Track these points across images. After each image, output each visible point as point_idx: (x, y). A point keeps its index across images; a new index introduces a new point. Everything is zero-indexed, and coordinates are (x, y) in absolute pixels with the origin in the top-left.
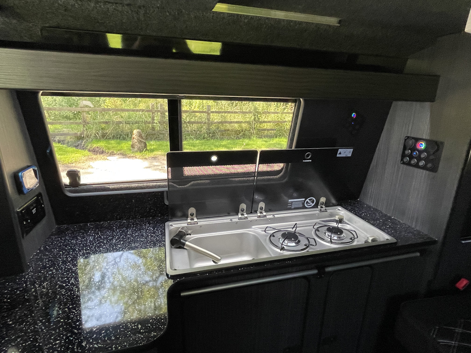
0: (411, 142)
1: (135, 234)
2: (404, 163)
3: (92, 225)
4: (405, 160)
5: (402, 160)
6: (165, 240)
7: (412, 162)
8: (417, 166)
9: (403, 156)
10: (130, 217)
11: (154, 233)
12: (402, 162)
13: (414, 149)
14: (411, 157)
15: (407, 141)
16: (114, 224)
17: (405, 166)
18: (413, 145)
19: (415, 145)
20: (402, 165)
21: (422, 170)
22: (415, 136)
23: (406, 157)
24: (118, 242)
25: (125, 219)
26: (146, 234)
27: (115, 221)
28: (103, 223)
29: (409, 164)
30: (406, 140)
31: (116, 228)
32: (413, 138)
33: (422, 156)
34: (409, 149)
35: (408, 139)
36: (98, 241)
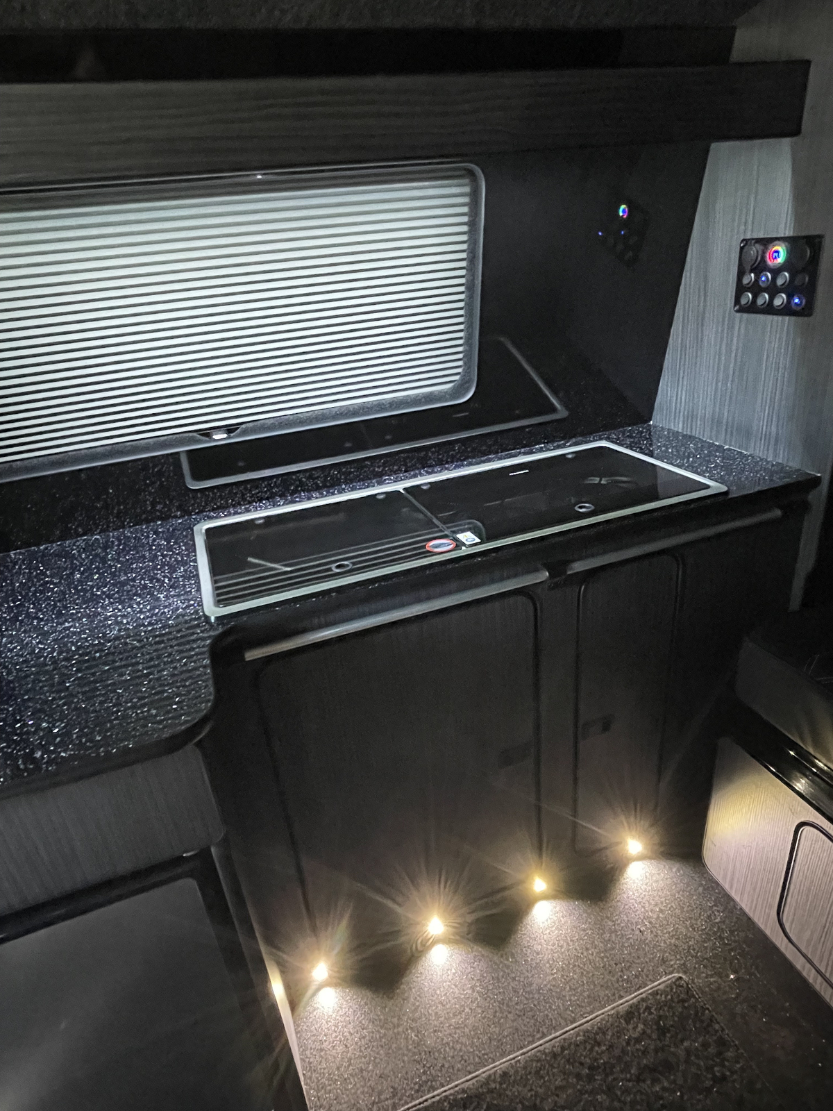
0: (754, 251)
1: (125, 557)
2: (742, 310)
3: (20, 553)
4: (743, 301)
5: (737, 301)
6: (196, 559)
7: (760, 302)
8: (769, 309)
9: (740, 289)
10: (108, 526)
11: (170, 549)
12: (737, 308)
13: (759, 268)
14: (756, 289)
15: (745, 250)
16: (74, 545)
17: (745, 316)
18: (759, 259)
19: (763, 258)
20: (738, 315)
21: (780, 318)
22: (761, 236)
23: (746, 293)
24: (87, 577)
25: (98, 531)
26: (150, 553)
27: (74, 540)
28: (46, 548)
29: (752, 309)
30: (742, 248)
31: (78, 552)
32: (758, 241)
33: (780, 282)
34: (751, 271)
35: (747, 247)
36: (38, 581)
